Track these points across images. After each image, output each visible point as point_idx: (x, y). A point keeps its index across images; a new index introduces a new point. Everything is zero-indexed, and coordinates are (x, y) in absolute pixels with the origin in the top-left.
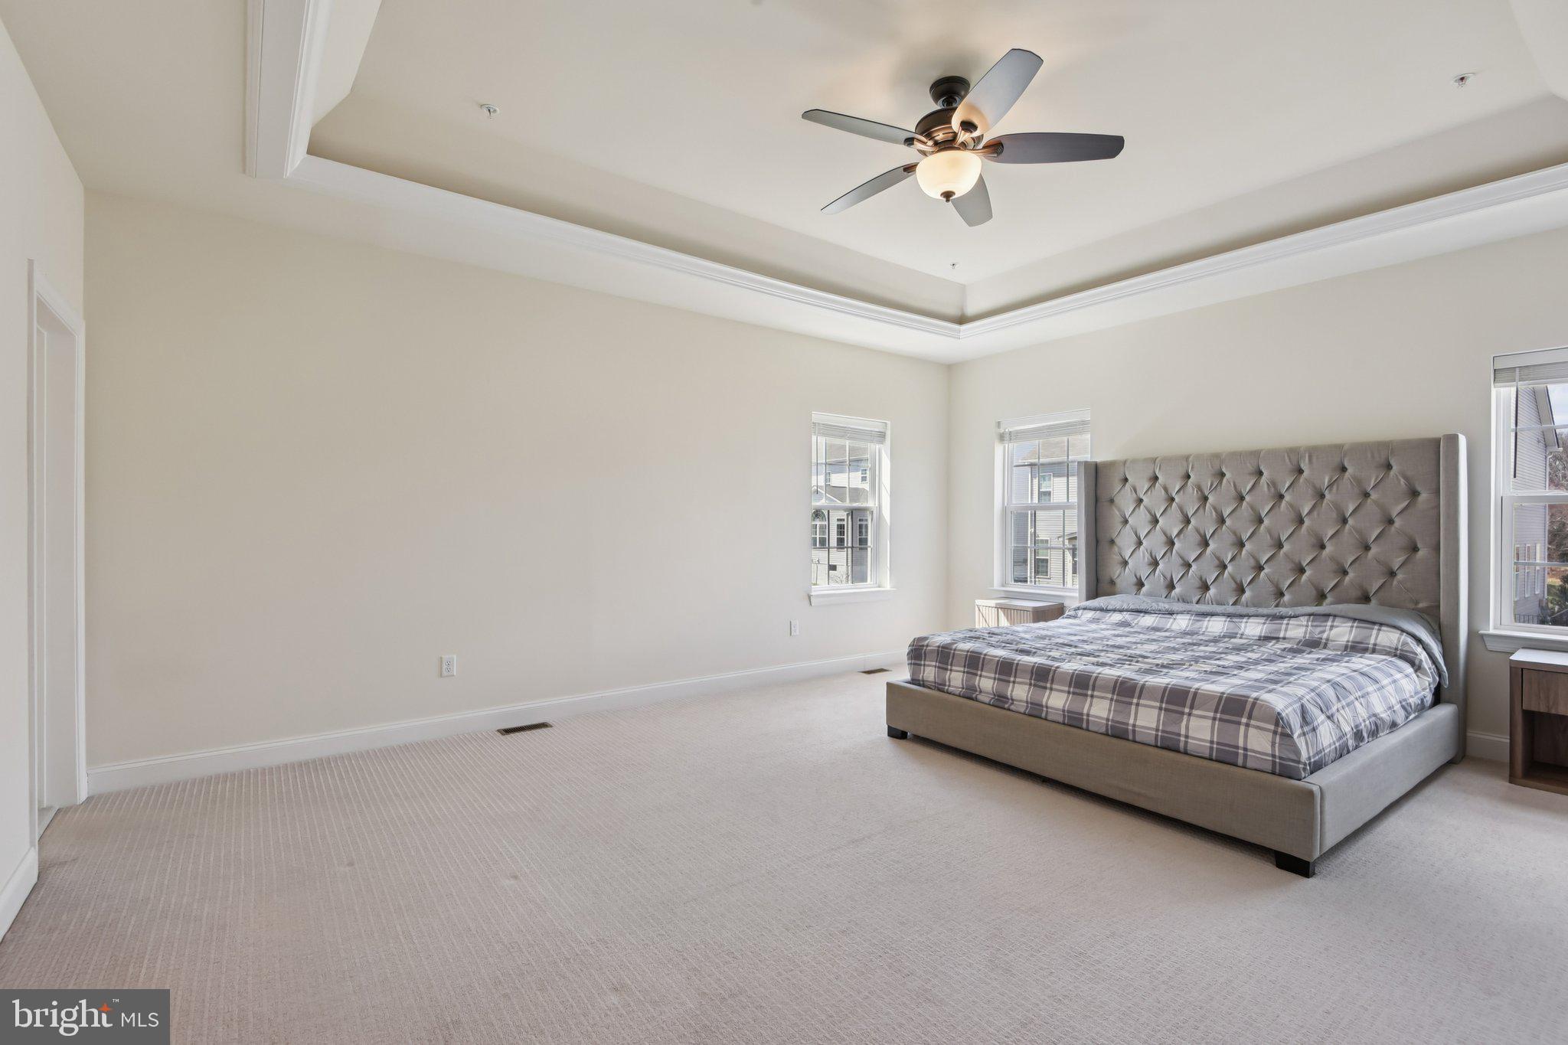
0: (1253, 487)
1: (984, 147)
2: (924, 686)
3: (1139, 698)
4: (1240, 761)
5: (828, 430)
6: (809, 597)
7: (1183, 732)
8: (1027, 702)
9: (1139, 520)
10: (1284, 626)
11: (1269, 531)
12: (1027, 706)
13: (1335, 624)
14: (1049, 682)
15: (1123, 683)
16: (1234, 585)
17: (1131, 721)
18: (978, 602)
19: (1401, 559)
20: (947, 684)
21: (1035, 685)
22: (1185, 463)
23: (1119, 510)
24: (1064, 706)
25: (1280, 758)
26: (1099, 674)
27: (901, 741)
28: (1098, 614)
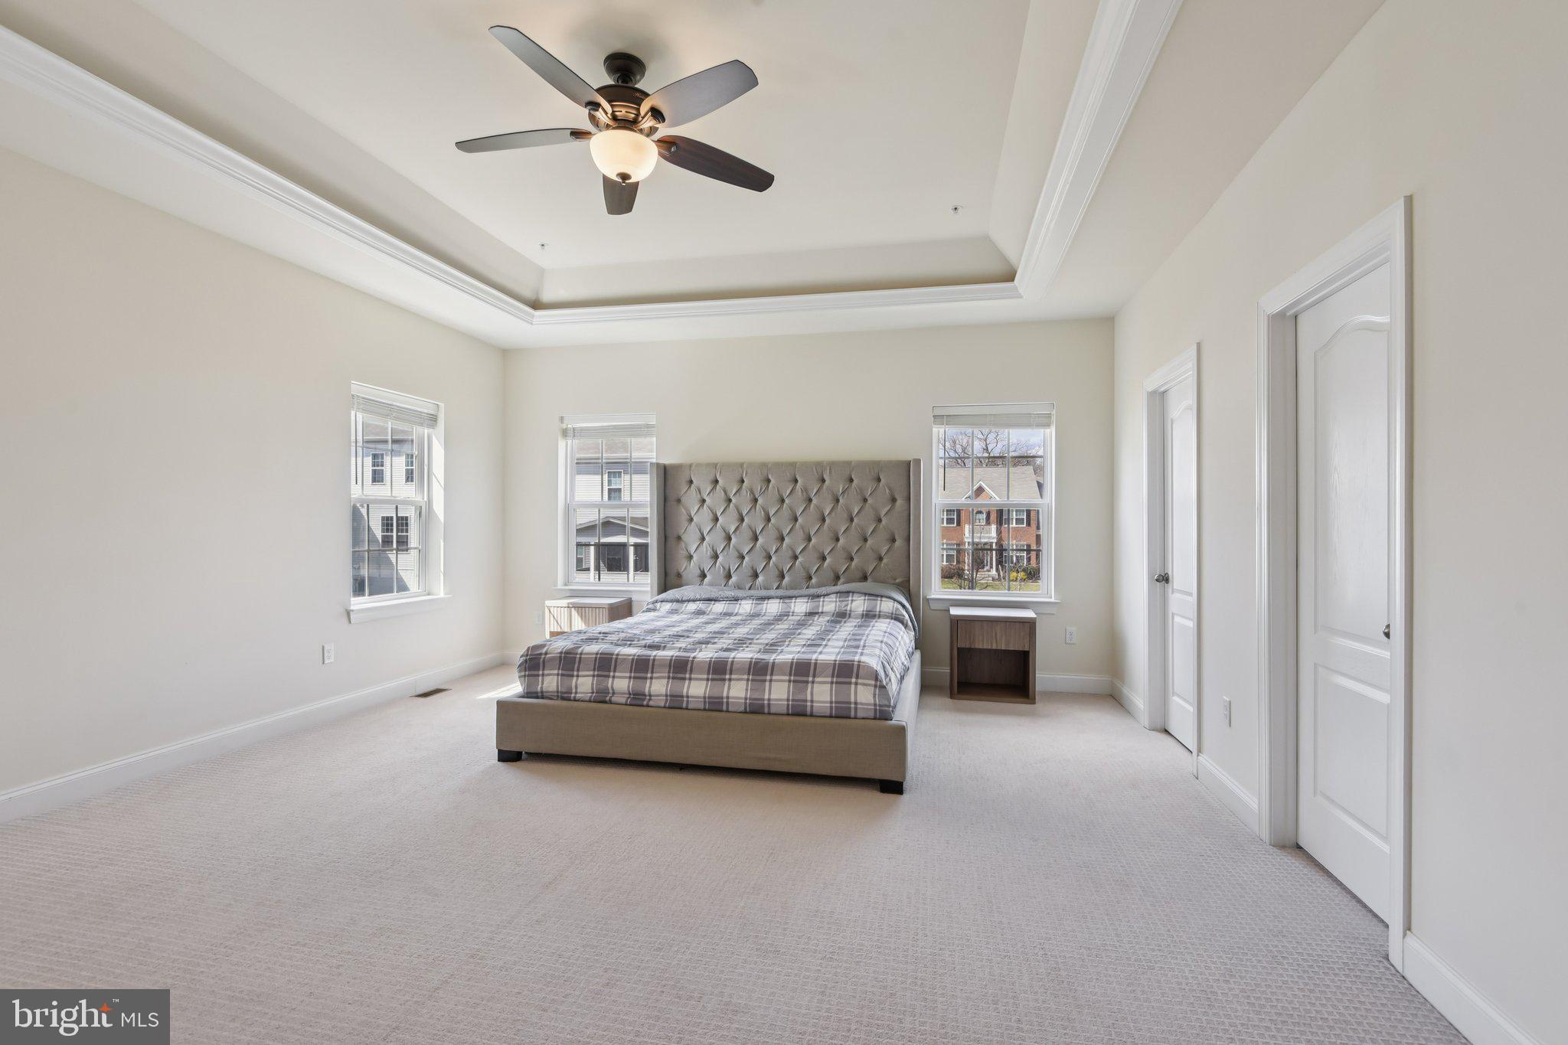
0: (791, 491)
1: (659, 141)
2: (543, 698)
3: (772, 674)
4: (852, 714)
5: (369, 405)
6: (348, 613)
7: (809, 698)
8: (666, 696)
9: (703, 518)
10: (821, 603)
11: (802, 527)
12: (667, 700)
13: (854, 598)
14: (688, 672)
15: (756, 663)
16: (777, 573)
17: (766, 697)
18: (548, 603)
19: (886, 548)
20: (574, 691)
21: (673, 678)
22: (740, 470)
23: (686, 509)
24: (705, 693)
25: (880, 706)
26: (734, 658)
27: (518, 762)
28: (675, 605)
